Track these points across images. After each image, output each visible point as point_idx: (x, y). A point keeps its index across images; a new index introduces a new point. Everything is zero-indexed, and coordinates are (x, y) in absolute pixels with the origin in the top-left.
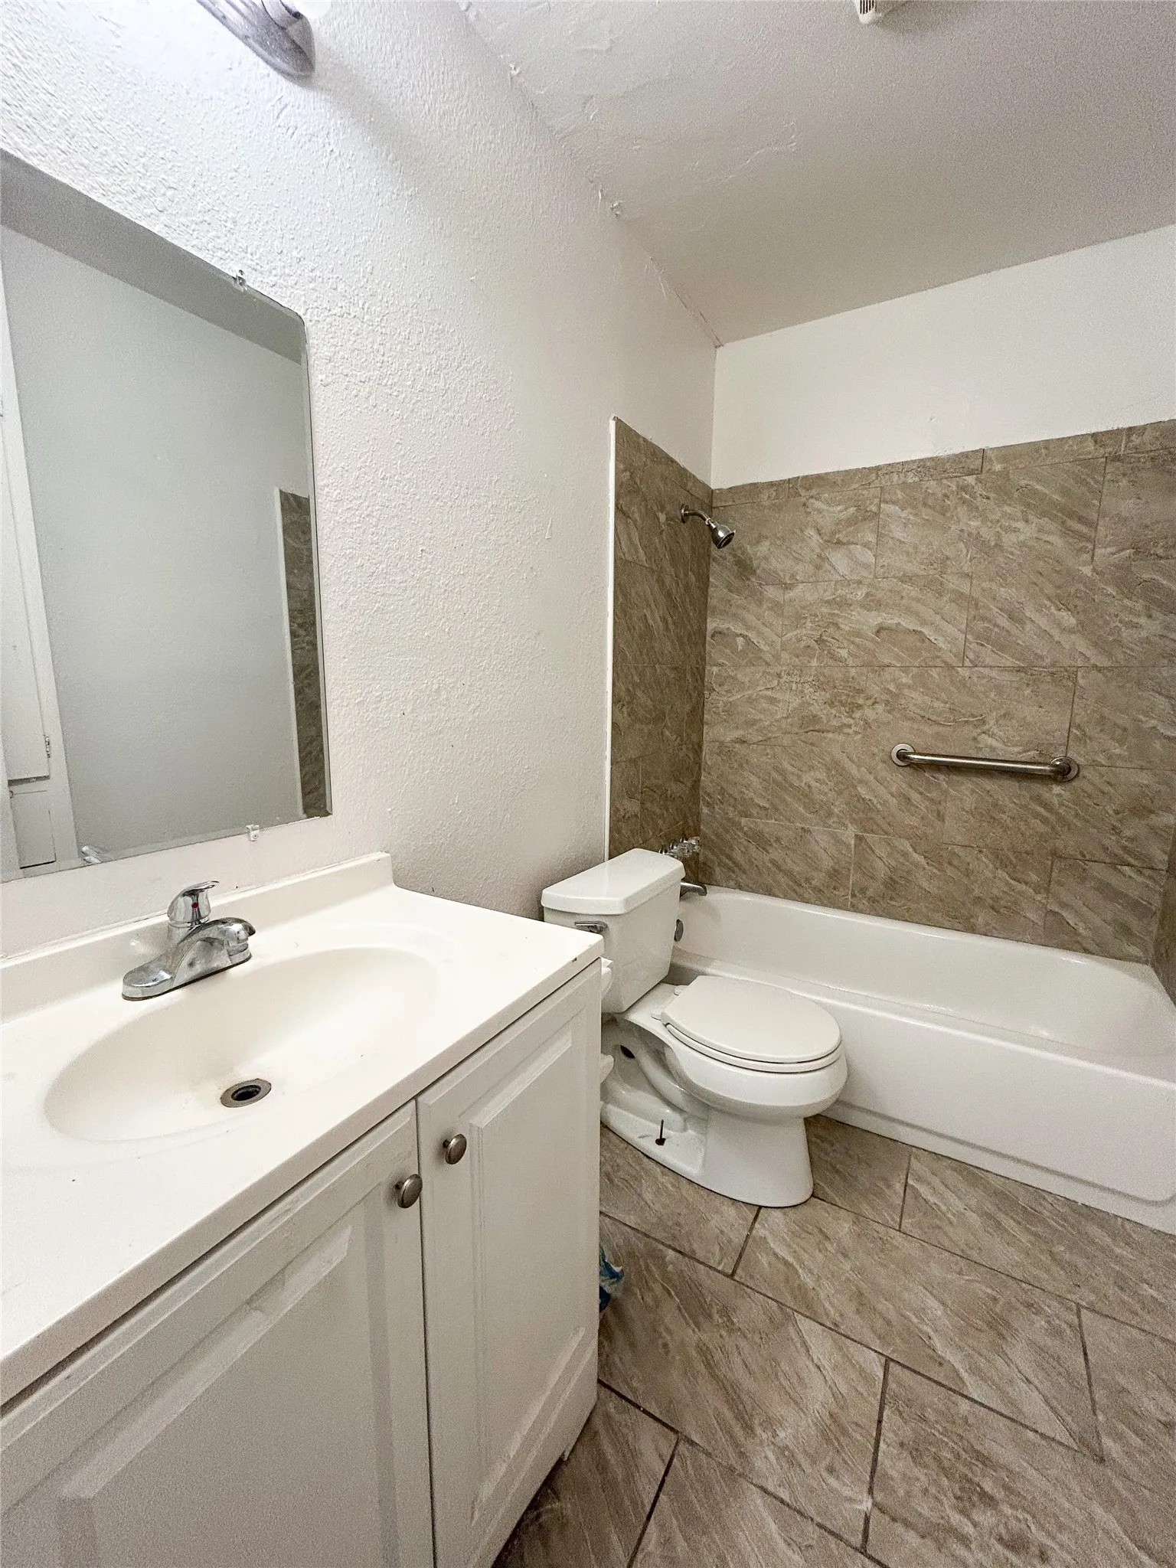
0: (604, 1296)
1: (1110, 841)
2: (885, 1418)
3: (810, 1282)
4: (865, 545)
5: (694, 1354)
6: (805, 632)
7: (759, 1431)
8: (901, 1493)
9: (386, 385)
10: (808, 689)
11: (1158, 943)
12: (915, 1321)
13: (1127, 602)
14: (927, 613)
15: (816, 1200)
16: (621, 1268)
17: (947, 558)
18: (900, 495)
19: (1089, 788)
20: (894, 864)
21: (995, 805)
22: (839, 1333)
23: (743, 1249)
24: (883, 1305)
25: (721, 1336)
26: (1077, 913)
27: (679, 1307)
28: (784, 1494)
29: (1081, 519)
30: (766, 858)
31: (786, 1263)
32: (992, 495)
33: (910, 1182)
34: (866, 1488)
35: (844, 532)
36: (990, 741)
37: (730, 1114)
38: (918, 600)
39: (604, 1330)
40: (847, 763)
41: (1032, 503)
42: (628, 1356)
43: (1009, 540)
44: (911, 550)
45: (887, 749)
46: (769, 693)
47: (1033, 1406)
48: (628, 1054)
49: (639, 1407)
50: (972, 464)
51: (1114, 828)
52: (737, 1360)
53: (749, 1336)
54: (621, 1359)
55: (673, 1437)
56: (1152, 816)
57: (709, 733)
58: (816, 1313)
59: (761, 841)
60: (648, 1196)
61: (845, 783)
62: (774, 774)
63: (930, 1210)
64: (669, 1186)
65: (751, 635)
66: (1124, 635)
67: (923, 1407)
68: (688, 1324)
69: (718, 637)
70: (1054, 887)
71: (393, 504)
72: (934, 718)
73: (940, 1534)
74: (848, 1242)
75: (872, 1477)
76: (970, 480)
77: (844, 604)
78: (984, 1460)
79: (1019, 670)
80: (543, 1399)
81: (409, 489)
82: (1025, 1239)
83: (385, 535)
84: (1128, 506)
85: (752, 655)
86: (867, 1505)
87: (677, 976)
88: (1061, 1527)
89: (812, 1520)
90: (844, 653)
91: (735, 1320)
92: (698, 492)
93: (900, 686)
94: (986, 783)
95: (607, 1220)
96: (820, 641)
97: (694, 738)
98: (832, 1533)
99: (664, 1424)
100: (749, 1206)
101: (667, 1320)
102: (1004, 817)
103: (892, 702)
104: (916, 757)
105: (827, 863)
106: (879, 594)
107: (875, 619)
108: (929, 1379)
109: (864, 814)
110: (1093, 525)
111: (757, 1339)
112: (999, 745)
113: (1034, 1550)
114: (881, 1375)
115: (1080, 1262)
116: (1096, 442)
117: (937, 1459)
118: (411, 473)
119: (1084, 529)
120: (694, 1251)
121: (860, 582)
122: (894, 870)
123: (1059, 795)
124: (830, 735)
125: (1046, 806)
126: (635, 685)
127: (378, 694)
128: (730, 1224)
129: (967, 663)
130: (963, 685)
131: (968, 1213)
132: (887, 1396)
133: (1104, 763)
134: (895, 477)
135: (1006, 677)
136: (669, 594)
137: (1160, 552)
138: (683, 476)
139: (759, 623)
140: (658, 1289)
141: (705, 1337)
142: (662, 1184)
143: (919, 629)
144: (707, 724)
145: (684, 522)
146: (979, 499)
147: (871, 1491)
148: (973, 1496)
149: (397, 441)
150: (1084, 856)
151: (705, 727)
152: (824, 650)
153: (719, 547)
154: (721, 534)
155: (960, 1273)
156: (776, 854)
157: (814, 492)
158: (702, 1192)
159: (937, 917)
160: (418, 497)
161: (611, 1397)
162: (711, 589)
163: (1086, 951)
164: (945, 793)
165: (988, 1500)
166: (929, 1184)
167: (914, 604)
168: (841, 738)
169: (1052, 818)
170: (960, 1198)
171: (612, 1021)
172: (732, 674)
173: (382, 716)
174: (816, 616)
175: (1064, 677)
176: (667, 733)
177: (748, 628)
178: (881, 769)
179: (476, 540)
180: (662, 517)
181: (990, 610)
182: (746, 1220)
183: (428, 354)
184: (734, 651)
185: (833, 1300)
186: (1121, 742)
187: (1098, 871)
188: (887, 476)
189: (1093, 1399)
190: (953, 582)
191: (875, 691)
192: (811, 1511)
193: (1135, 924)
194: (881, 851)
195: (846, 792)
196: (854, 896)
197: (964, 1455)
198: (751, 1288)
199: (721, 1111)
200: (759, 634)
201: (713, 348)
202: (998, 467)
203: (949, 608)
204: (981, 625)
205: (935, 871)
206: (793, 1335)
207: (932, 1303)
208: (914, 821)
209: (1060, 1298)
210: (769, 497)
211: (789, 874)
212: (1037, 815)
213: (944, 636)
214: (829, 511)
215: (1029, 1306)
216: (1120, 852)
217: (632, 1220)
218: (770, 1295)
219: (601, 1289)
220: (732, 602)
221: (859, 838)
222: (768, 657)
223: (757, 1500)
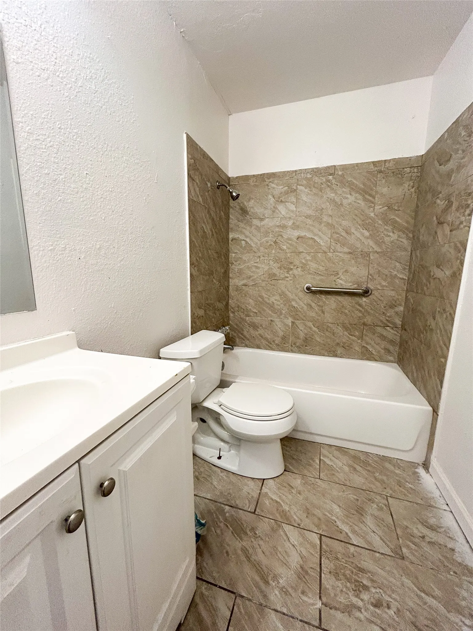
0: (198, 536)
1: (383, 318)
2: (322, 562)
3: (286, 508)
4: (292, 203)
5: (240, 553)
6: (269, 239)
7: (271, 582)
8: (332, 595)
9: (58, 76)
10: (271, 263)
11: (399, 354)
12: (329, 515)
13: (386, 227)
14: (316, 231)
15: (286, 472)
16: (205, 521)
17: (323, 208)
18: (305, 182)
19: (375, 298)
20: (306, 332)
21: (343, 307)
22: (301, 528)
23: (258, 499)
24: (317, 512)
25: (252, 542)
26: (373, 347)
27: (232, 533)
28: (285, 611)
29: (370, 195)
30: (257, 333)
31: (277, 502)
32: (338, 184)
33: (321, 458)
34: (318, 597)
35: (284, 197)
36: (341, 281)
37: (249, 441)
38: (313, 226)
39: (199, 551)
40: (287, 292)
41: (353, 188)
42: (210, 561)
43: (345, 202)
44: (310, 205)
45: (303, 286)
46: (256, 264)
47: (377, 543)
48: (203, 421)
49: (216, 586)
50: (330, 171)
51: (384, 313)
52: (259, 551)
53: (264, 538)
54: (207, 564)
55: (233, 596)
56: (396, 308)
57: (232, 282)
58: (290, 522)
59: (255, 327)
60: (215, 483)
61: (287, 301)
62: (260, 299)
63: (330, 468)
64: (224, 477)
65: (248, 240)
66: (385, 239)
67: (336, 553)
68: (237, 539)
69: (234, 241)
70: (364, 337)
71: (67, 144)
72: (320, 273)
73: (349, 609)
74: (300, 488)
75: (320, 590)
76: (331, 177)
77: (284, 227)
78: (362, 570)
79: (350, 253)
80: (169, 601)
81: (76, 138)
82: (364, 473)
83: (62, 160)
84: (385, 190)
85: (248, 248)
86: (319, 605)
87: (223, 384)
88: (393, 591)
89: (297, 619)
90: (285, 247)
91: (257, 533)
92: (224, 177)
93: (307, 260)
94: (340, 298)
95: (197, 497)
96: (275, 242)
97: (226, 283)
98: (306, 623)
99: (229, 591)
100: (259, 480)
101: (227, 539)
102: (346, 311)
103: (304, 267)
104: (313, 288)
105: (281, 334)
106: (298, 223)
107: (296, 233)
108: (338, 540)
109: (295, 313)
110: (374, 198)
111: (267, 539)
112: (343, 283)
113: (385, 605)
114: (319, 543)
115: (385, 478)
116: (374, 165)
117: (344, 575)
118: (77, 130)
119: (371, 198)
120: (237, 505)
121: (290, 218)
122: (306, 334)
123: (365, 301)
124: (280, 281)
125: (360, 305)
126: (199, 257)
127: (63, 246)
128: (252, 489)
129: (331, 251)
130: (330, 260)
131: (344, 466)
132: (322, 552)
133: (380, 288)
134: (303, 175)
135: (346, 256)
136: (213, 219)
137: (396, 208)
138: (217, 169)
139: (251, 235)
140: (222, 525)
141: (244, 544)
142: (222, 477)
143: (313, 237)
144: (231, 278)
145: (218, 188)
146: (334, 185)
147: (320, 598)
148: (360, 588)
149: (67, 110)
150: (374, 324)
151: (230, 279)
152: (277, 246)
153: (234, 200)
154: (234, 194)
155: (344, 492)
156: (261, 331)
157: (271, 180)
158: (239, 477)
159: (323, 352)
160: (82, 144)
161: (203, 584)
162: (230, 220)
163: (376, 360)
164: (324, 302)
165: (366, 588)
166: (328, 457)
167: (311, 227)
168: (284, 282)
169: (363, 310)
170: (340, 461)
171: (196, 407)
172: (241, 257)
173: (66, 258)
174: (273, 232)
175: (365, 255)
176: (215, 281)
177: (246, 237)
178: (301, 295)
179: (118, 175)
180: (209, 185)
181: (339, 229)
182: (259, 486)
183: (85, 68)
184: (241, 247)
185: (297, 514)
186: (385, 280)
187: (379, 329)
188: (300, 175)
189: (397, 534)
190: (325, 219)
191: (297, 262)
192: (296, 615)
193: (391, 348)
194: (301, 327)
195: (287, 305)
196: (291, 346)
197: (354, 570)
198: (263, 516)
199: (245, 441)
200: (251, 239)
201: (228, 115)
202: (340, 173)
203: (324, 229)
204: (336, 236)
205: (322, 334)
206: (282, 533)
207: (335, 507)
208: (313, 314)
209: (380, 495)
210: (253, 181)
211: (266, 339)
212: (358, 310)
213: (322, 240)
214: (278, 188)
215: (370, 500)
216: (386, 322)
217: (209, 496)
218: (271, 517)
219: (196, 533)
220: (240, 226)
221: (293, 323)
222: (256, 250)
223: (273, 616)
